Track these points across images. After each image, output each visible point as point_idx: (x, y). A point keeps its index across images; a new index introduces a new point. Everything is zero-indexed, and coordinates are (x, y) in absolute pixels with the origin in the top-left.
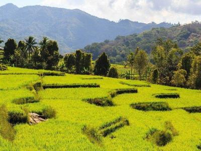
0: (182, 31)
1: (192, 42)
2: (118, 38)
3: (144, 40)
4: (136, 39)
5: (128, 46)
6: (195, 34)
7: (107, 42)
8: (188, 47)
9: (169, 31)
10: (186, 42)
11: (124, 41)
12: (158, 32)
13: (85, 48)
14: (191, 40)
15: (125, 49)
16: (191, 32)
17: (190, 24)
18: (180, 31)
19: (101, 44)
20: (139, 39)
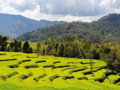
0: (68, 26)
1: (72, 31)
2: (39, 30)
3: (51, 30)
4: (47, 30)
5: (43, 33)
6: (73, 27)
7: (33, 31)
8: (70, 33)
9: (62, 26)
10: (69, 31)
11: (42, 31)
12: (57, 26)
13: (23, 34)
14: (71, 30)
15: (42, 35)
16: (72, 26)
17: (71, 22)
18: (67, 26)
19: (31, 33)
20: (48, 30)
